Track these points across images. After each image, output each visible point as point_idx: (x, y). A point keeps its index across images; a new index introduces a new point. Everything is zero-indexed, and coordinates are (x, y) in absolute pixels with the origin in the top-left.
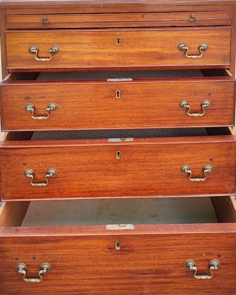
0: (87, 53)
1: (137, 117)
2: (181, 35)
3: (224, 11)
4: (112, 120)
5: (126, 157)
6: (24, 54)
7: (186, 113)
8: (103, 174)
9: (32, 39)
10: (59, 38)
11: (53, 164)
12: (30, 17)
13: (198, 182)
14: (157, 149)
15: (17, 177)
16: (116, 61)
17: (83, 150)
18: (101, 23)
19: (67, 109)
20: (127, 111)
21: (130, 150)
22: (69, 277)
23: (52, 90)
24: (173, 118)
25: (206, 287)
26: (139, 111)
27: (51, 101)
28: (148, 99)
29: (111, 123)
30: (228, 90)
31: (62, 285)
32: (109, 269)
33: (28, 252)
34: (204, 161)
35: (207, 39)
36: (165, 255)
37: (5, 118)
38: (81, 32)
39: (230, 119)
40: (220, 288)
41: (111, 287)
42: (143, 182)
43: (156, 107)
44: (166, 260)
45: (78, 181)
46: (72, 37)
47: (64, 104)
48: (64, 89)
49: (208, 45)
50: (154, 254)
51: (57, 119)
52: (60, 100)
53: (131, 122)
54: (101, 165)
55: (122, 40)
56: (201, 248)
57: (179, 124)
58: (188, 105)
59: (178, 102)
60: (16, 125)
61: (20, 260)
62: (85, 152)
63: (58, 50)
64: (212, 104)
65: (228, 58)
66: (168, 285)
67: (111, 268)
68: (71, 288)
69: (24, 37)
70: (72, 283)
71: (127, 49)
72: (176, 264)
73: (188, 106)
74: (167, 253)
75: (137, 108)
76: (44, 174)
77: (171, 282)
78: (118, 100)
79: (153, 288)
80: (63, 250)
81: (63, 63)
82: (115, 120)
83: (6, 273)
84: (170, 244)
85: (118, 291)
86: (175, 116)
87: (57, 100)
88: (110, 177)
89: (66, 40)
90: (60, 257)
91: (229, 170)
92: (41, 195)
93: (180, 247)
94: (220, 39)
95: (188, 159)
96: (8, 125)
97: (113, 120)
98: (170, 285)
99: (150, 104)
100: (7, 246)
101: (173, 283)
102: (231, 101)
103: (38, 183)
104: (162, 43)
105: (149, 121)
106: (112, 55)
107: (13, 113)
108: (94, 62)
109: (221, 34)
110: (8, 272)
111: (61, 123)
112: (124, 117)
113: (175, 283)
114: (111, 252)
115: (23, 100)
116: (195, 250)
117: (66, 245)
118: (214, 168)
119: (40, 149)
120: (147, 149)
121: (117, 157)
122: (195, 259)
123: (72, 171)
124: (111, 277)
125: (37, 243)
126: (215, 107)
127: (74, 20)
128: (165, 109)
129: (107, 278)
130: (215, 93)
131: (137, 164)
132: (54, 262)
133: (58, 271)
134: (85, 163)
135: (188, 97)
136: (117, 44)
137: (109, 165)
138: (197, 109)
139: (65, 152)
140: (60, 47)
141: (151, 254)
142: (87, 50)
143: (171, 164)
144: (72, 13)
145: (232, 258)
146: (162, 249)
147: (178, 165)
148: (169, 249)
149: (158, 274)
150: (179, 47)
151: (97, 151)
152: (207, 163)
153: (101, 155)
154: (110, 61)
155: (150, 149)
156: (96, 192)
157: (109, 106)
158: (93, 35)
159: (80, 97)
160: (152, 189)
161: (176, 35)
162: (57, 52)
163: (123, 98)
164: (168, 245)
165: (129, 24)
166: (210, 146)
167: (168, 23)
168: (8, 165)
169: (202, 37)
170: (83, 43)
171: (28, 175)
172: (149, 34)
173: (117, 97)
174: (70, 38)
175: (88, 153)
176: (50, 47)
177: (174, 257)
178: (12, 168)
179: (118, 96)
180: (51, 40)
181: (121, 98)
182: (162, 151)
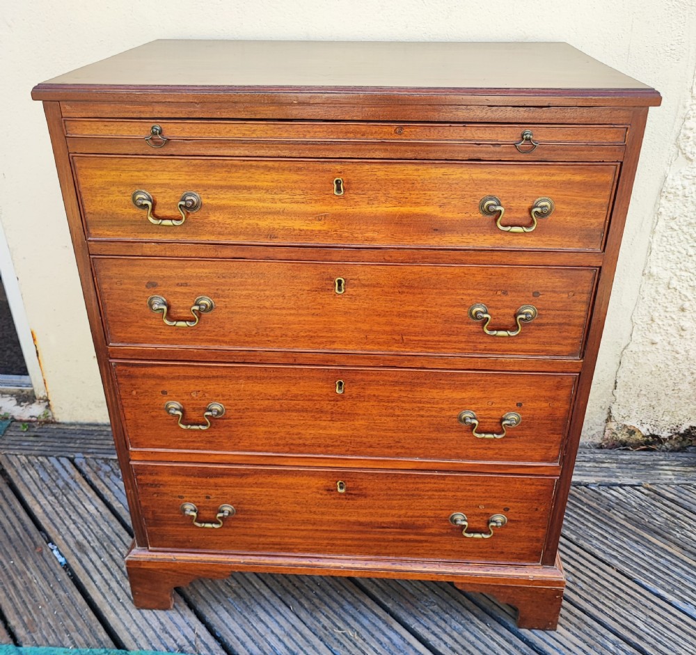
0: (265, 210)
1: (378, 332)
2: (490, 177)
3: (611, 124)
4: (327, 335)
5: (354, 391)
6: (124, 209)
7: (481, 330)
8: (312, 417)
9: (137, 173)
10: (198, 173)
11: (218, 396)
12: (121, 126)
13: (489, 439)
14: (415, 381)
15: (154, 414)
16: (333, 233)
17: (272, 375)
18: (295, 144)
19: (233, 310)
20: (359, 320)
21: (362, 380)
22: (264, 525)
23: (201, 270)
24: (453, 338)
25: (481, 550)
26: (382, 320)
27: (199, 293)
28: (402, 297)
29: (325, 340)
30: (577, 287)
31: (255, 536)
32: (327, 518)
33: (197, 488)
34: (504, 406)
35: (553, 190)
36: (418, 504)
37: (112, 321)
38: (250, 163)
39: (573, 345)
40: (502, 553)
41: (331, 542)
42: (387, 434)
43: (419, 315)
44: (419, 511)
45: (264, 426)
46: (229, 172)
47: (227, 300)
48: (225, 269)
49: (552, 202)
50: (400, 502)
51: (215, 328)
52: (220, 292)
53: (365, 341)
54: (307, 402)
55: (348, 183)
56: (477, 497)
57: (465, 349)
58: (486, 313)
59: (466, 307)
60: (135, 335)
61: (185, 499)
62: (276, 378)
63: (198, 202)
64: (539, 314)
65: (598, 235)
66: (420, 545)
67: (331, 518)
68: (268, 540)
69: (117, 170)
70: (270, 534)
71: (359, 205)
72: (435, 517)
73: (486, 316)
74: (422, 501)
75: (379, 315)
76: (202, 412)
77: (426, 541)
78: (340, 296)
79: (397, 547)
80: (253, 489)
81: (212, 233)
82: (334, 335)
83: (166, 515)
84: (427, 489)
85: (341, 548)
86: (457, 335)
87: (212, 291)
88: (323, 424)
89: (216, 180)
90: (248, 497)
91: (551, 424)
92: (198, 444)
93: (443, 493)
94: (584, 191)
95: (473, 402)
96: (119, 334)
97: (330, 335)
98: (425, 544)
99: (407, 308)
100: (164, 479)
101: (430, 542)
102: (581, 311)
103: (192, 425)
104: (443, 194)
105: (403, 340)
106: (323, 218)
107: (127, 314)
108: (282, 232)
109: (588, 179)
110: (169, 513)
111: (224, 335)
112: (353, 331)
113: (433, 542)
114: (331, 495)
115: (144, 288)
116: (467, 500)
117: (258, 482)
118: (523, 418)
119: (190, 368)
120: (396, 379)
121: (337, 390)
122: (467, 512)
123: (253, 410)
124: (331, 528)
125: (211, 477)
126: (544, 321)
127: (229, 135)
128: (438, 320)
129: (323, 530)
130: (547, 291)
131: (375, 403)
132: (239, 504)
133: (246, 517)
134: (277, 398)
135: (488, 298)
136: (336, 193)
137: (322, 402)
138: (506, 323)
139: (237, 375)
140: (202, 196)
141: (395, 502)
142: (266, 205)
143: (441, 408)
144: (223, 117)
145: (526, 513)
146: (413, 495)
147: (454, 410)
148: (424, 495)
149: (405, 529)
150: (483, 206)
151: (300, 378)
152: (510, 410)
153: (306, 384)
154: (320, 231)
155: (401, 380)
156: (299, 445)
157: (321, 307)
158: (278, 169)
159: (260, 288)
160: (403, 447)
161: (479, 175)
162: (196, 206)
163: (351, 293)
164: (423, 491)
165: (364, 150)
166: (520, 380)
167: (461, 151)
168: (134, 393)
169: (542, 184)
170: (255, 187)
171: (172, 412)
172: (411, 172)
173: (337, 291)
174: (225, 175)
175: (281, 380)
176: (179, 195)
177: (432, 507)
178: (142, 398)
179: (340, 290)
180: (180, 178)
181: (346, 293)
182: (425, 384)
